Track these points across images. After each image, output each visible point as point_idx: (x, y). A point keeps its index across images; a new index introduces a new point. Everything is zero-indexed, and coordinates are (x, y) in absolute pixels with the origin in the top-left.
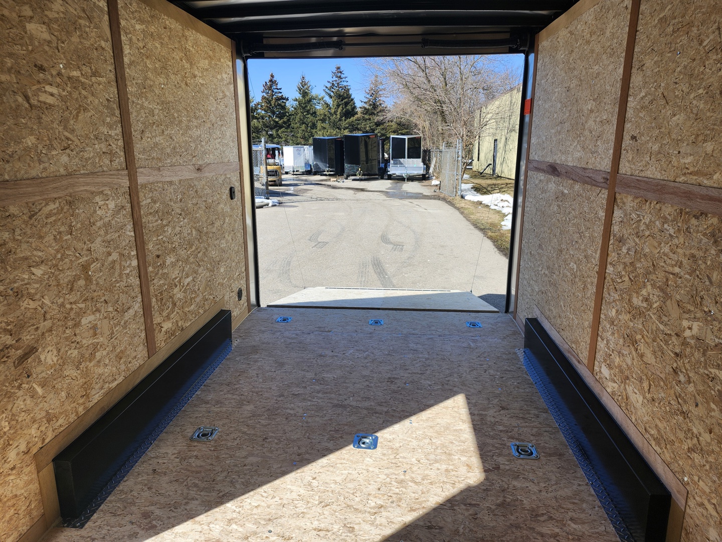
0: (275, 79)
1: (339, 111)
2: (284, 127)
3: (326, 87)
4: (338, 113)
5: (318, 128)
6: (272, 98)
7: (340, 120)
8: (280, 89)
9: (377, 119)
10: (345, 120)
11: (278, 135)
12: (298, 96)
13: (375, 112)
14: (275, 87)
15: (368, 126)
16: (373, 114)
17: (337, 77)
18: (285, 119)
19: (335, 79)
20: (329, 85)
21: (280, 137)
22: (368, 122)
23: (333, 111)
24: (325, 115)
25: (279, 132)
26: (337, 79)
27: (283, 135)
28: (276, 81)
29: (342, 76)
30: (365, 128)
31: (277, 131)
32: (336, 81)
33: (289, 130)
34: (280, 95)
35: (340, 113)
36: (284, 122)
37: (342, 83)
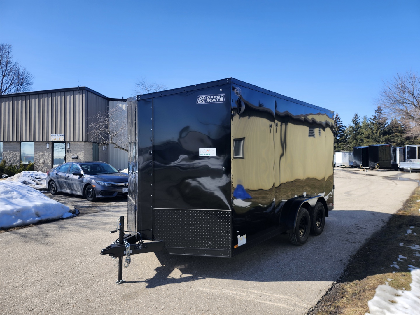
0: (339, 117)
1: (379, 132)
2: (342, 142)
3: (371, 119)
4: (378, 133)
5: (364, 142)
6: (336, 127)
7: (379, 137)
8: (342, 122)
9: (405, 136)
10: (383, 137)
11: (338, 146)
12: (352, 124)
13: (405, 132)
14: (338, 121)
15: (399, 140)
16: (403, 133)
17: (378, 112)
18: (343, 138)
19: (377, 114)
20: (373, 118)
21: (340, 148)
22: (400, 138)
23: (374, 132)
24: (369, 135)
25: (339, 145)
26: (378, 114)
27: (341, 146)
28: (339, 118)
29: (382, 112)
30: (397, 141)
31: (338, 144)
32: (377, 115)
33: (345, 144)
34: (341, 125)
35: (380, 133)
36: (343, 139)
37: (382, 116)
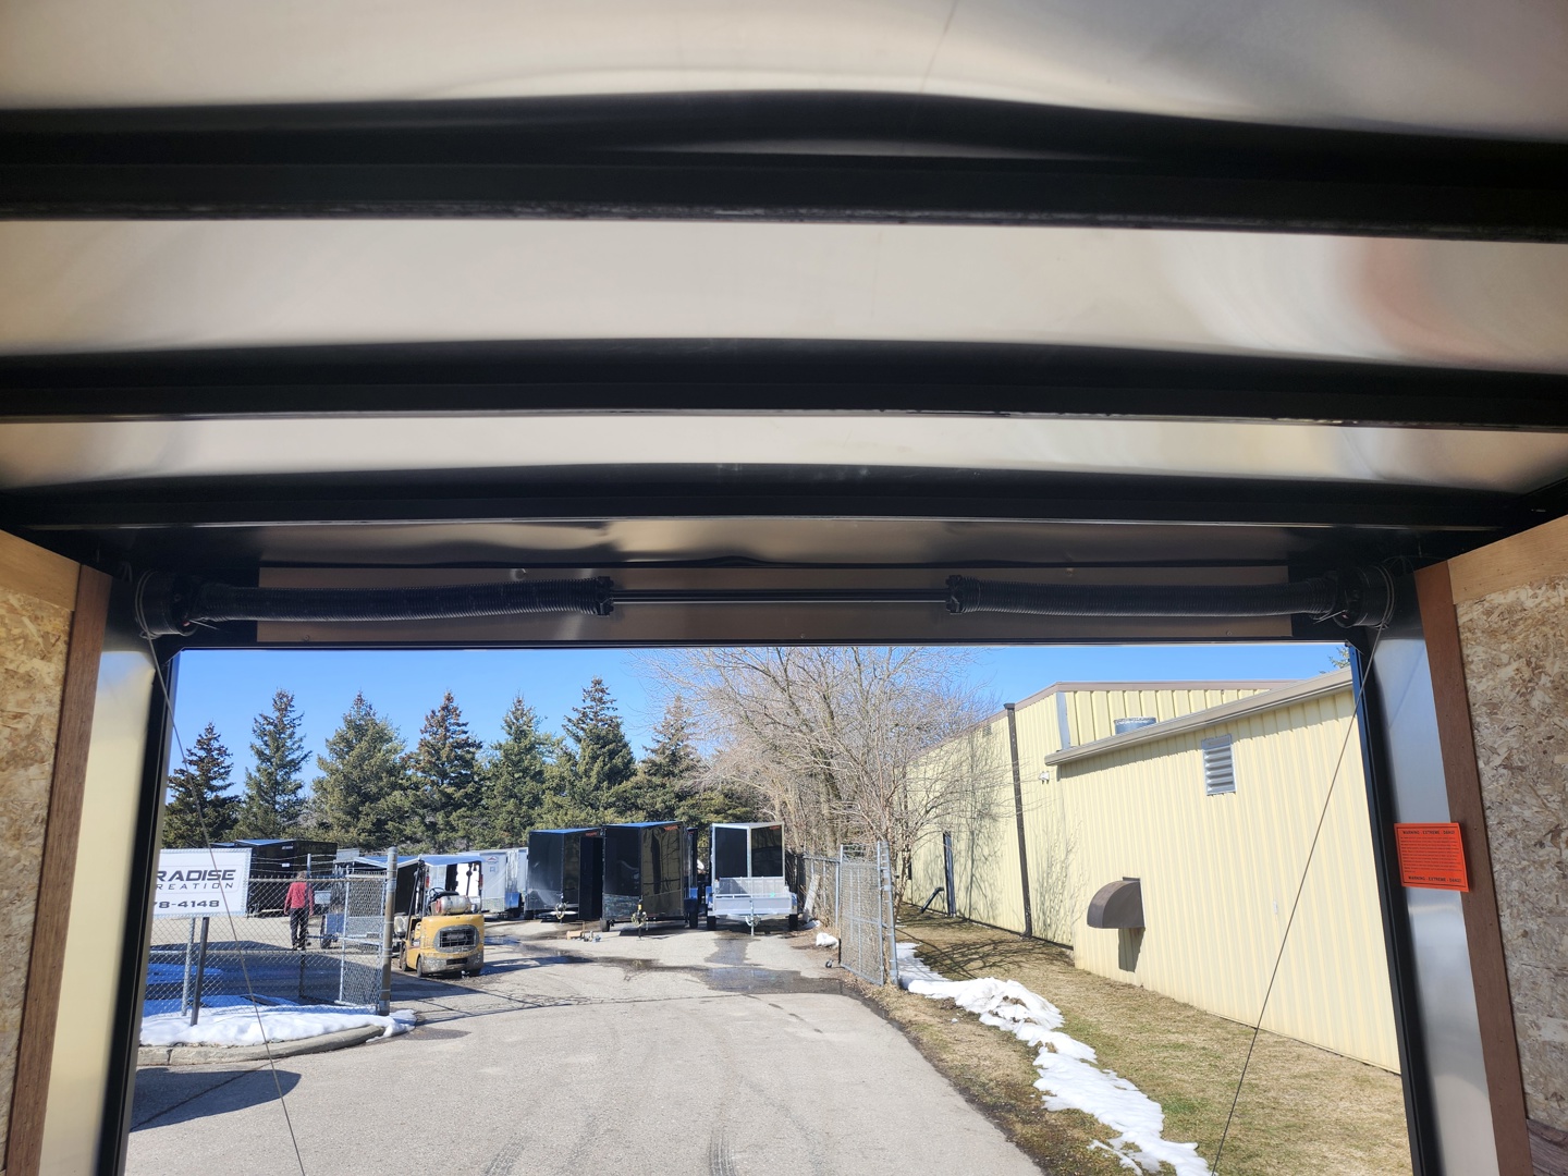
0: (454, 704)
1: (596, 767)
2: (464, 805)
3: (569, 720)
4: (593, 773)
5: (546, 807)
6: (444, 744)
7: (597, 788)
8: (465, 725)
9: (678, 785)
10: (609, 788)
11: (448, 823)
12: (505, 738)
13: (676, 771)
14: (452, 721)
15: (659, 799)
16: (670, 774)
17: (594, 700)
18: (470, 789)
19: (589, 703)
20: (575, 716)
21: (453, 829)
22: (660, 791)
23: (581, 769)
24: (563, 779)
25: (451, 818)
26: (594, 704)
27: (461, 825)
28: (456, 709)
29: (606, 698)
30: (653, 805)
31: (448, 815)
32: (592, 707)
33: (476, 813)
34: (464, 736)
35: (598, 773)
36: (467, 796)
37: (605, 712)
